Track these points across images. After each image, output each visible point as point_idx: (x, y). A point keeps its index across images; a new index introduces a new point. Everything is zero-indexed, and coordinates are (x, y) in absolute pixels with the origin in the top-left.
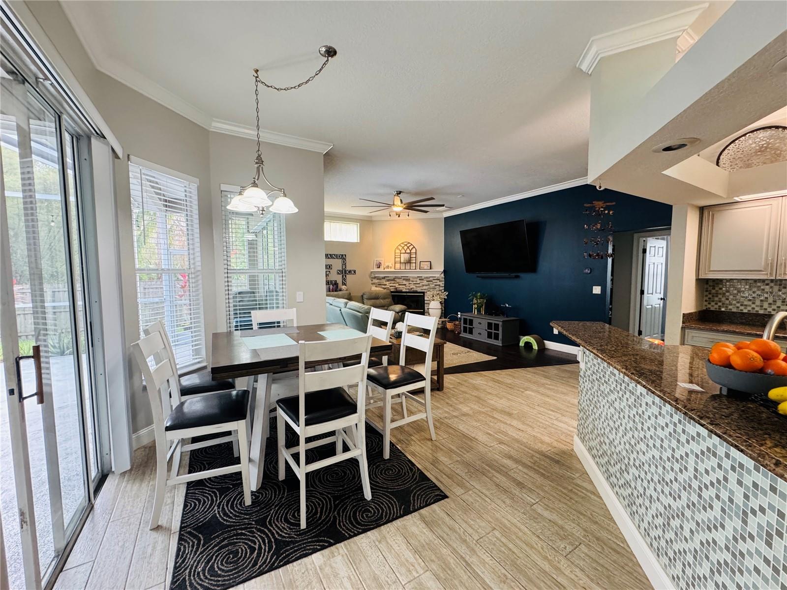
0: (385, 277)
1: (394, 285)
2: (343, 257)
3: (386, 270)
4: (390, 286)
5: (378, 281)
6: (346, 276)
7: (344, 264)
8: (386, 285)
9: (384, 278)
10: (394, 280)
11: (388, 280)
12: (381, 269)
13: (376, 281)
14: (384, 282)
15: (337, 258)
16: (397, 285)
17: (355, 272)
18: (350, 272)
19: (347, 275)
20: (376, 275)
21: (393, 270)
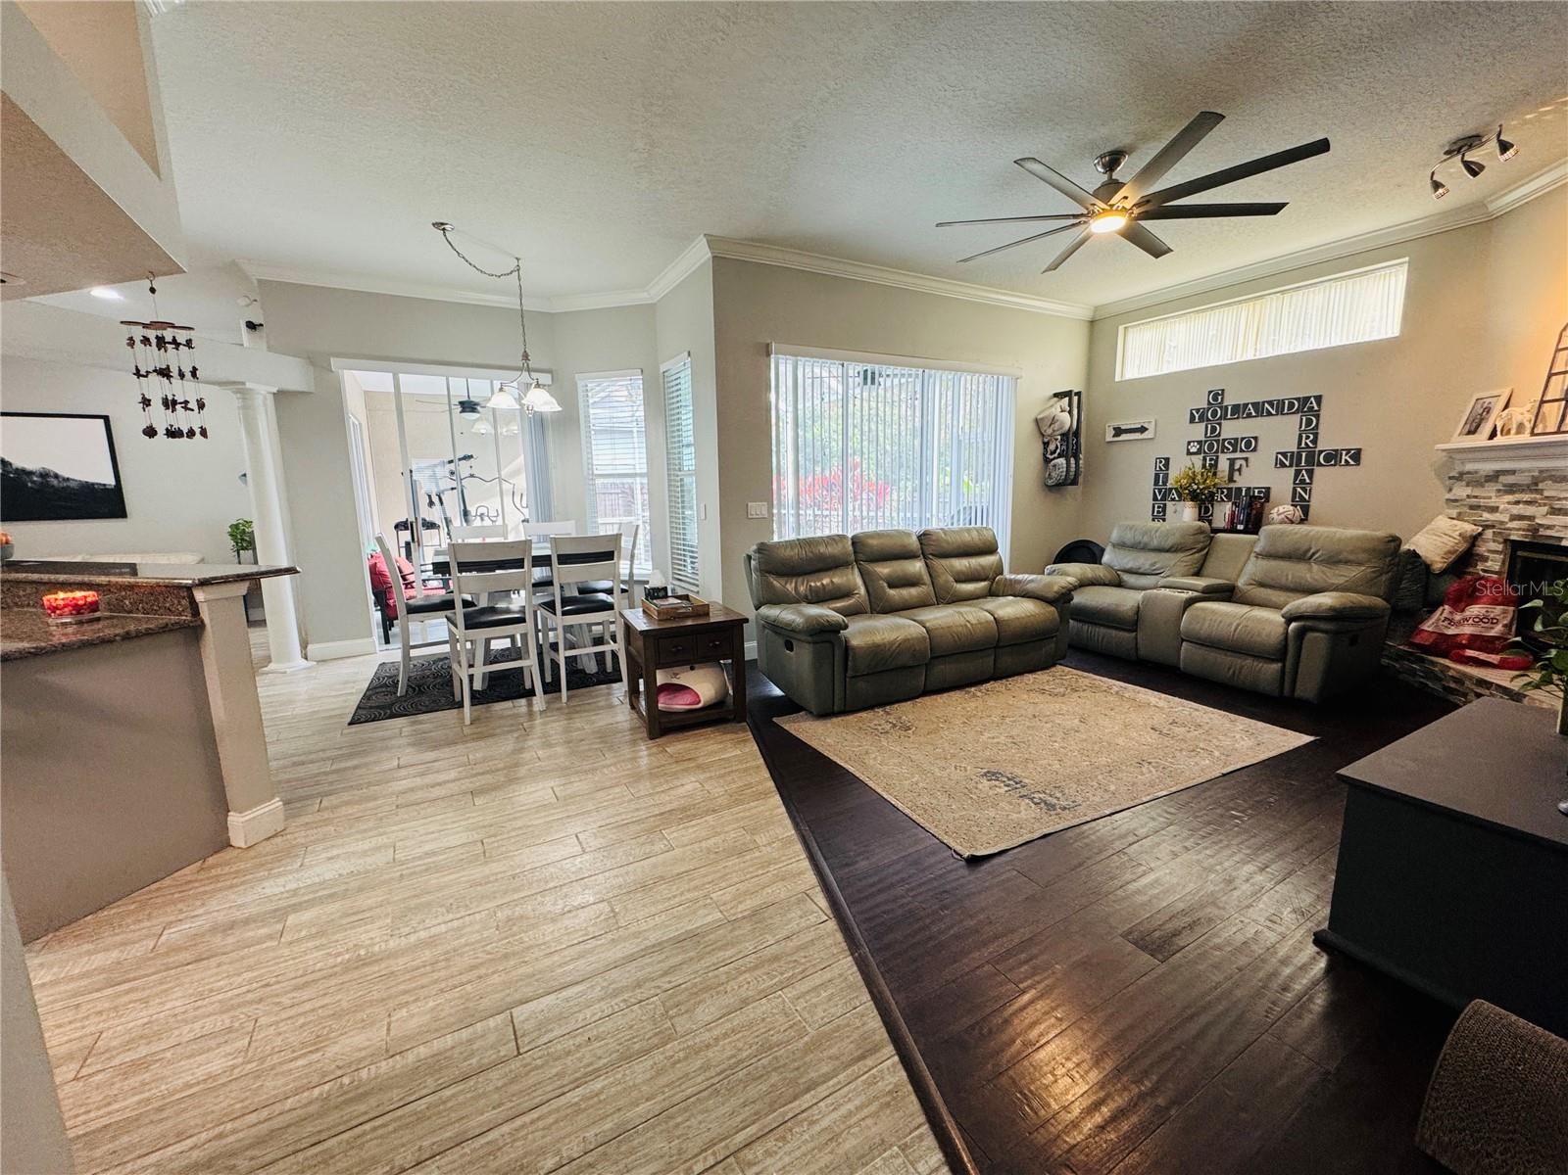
0: (1498, 474)
1: (1529, 510)
2: (1308, 408)
3: (1499, 440)
4: (1514, 518)
5: (1468, 491)
6: (1310, 473)
7: (1311, 429)
8: (1494, 509)
9: (1494, 477)
10: (1533, 486)
11: (1511, 489)
12: (1480, 440)
13: (1461, 491)
14: (1490, 494)
15: (1280, 411)
16: (1542, 518)
17: (1357, 456)
18: (1333, 457)
19: (1318, 471)
20: (1469, 467)
21: (1525, 438)
